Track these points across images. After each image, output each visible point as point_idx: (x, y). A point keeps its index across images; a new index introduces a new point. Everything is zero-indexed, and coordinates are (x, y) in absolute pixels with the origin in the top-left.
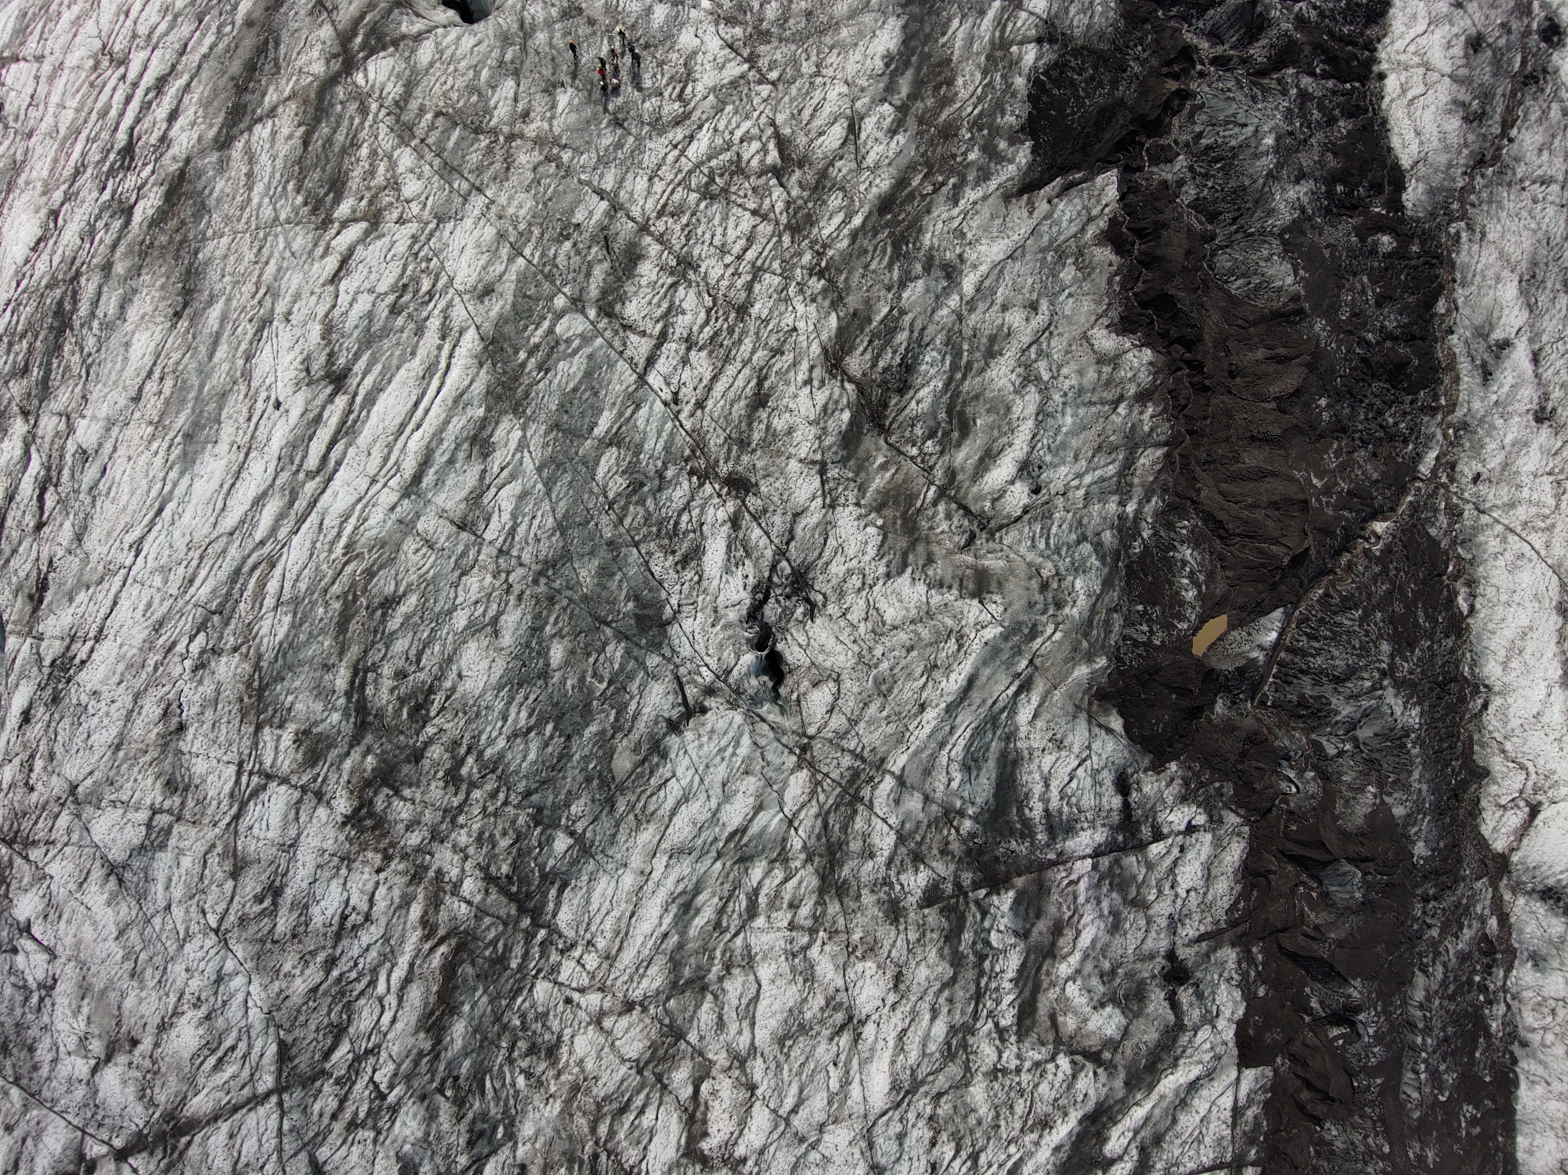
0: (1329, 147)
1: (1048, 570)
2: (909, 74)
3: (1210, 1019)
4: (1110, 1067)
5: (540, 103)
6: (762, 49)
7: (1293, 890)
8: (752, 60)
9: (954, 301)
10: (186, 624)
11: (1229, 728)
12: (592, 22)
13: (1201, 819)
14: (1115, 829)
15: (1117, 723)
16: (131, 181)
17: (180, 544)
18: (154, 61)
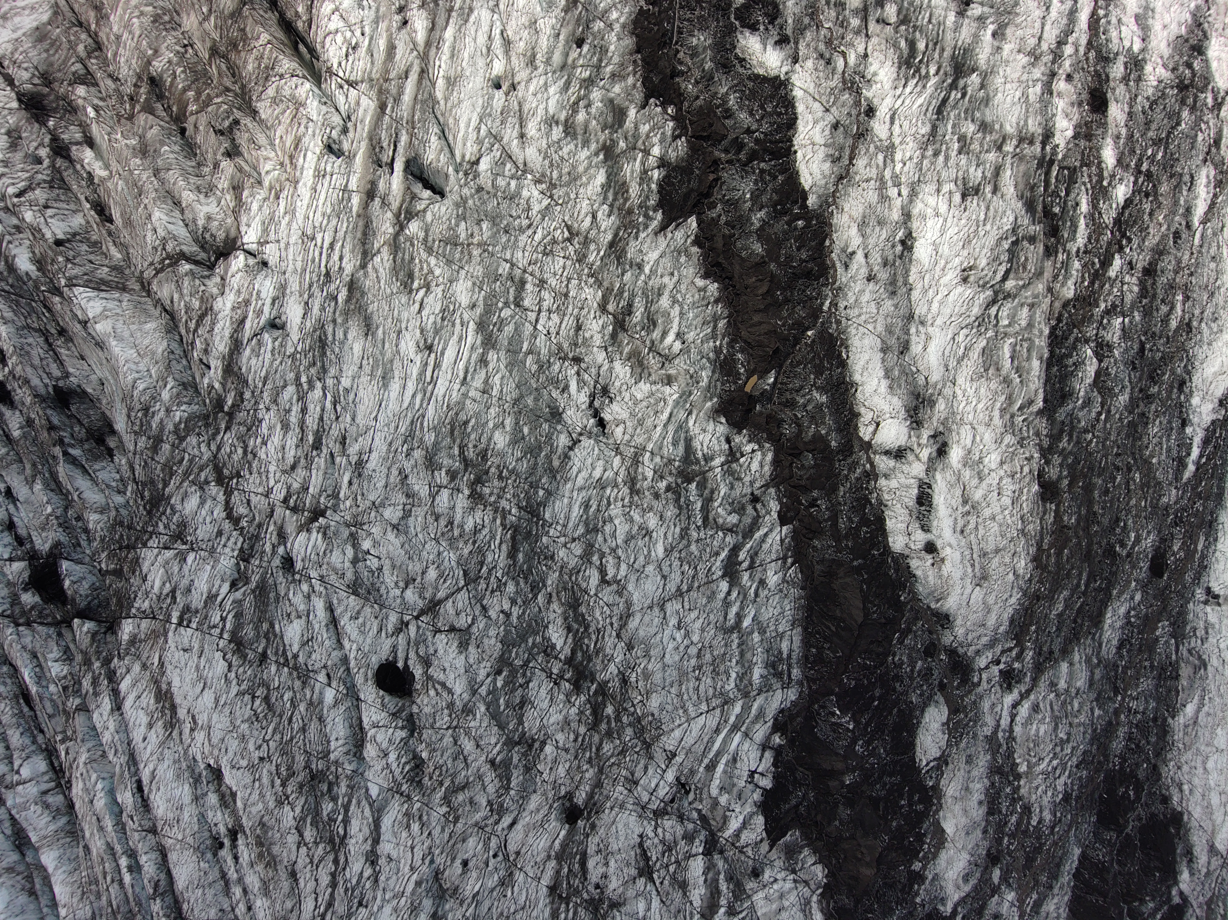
0: (774, 191)
1: (692, 371)
2: (611, 191)
3: (769, 513)
4: (736, 533)
5: (476, 229)
6: (554, 191)
7: (791, 464)
8: (551, 197)
9: (643, 277)
10: (400, 442)
11: (761, 413)
12: (488, 193)
13: (756, 447)
14: (727, 456)
15: (723, 420)
16: (333, 287)
17: (391, 415)
18: (326, 237)
